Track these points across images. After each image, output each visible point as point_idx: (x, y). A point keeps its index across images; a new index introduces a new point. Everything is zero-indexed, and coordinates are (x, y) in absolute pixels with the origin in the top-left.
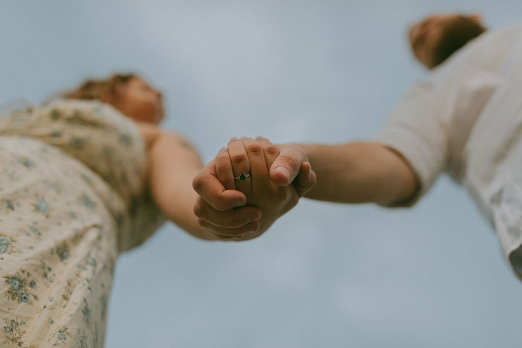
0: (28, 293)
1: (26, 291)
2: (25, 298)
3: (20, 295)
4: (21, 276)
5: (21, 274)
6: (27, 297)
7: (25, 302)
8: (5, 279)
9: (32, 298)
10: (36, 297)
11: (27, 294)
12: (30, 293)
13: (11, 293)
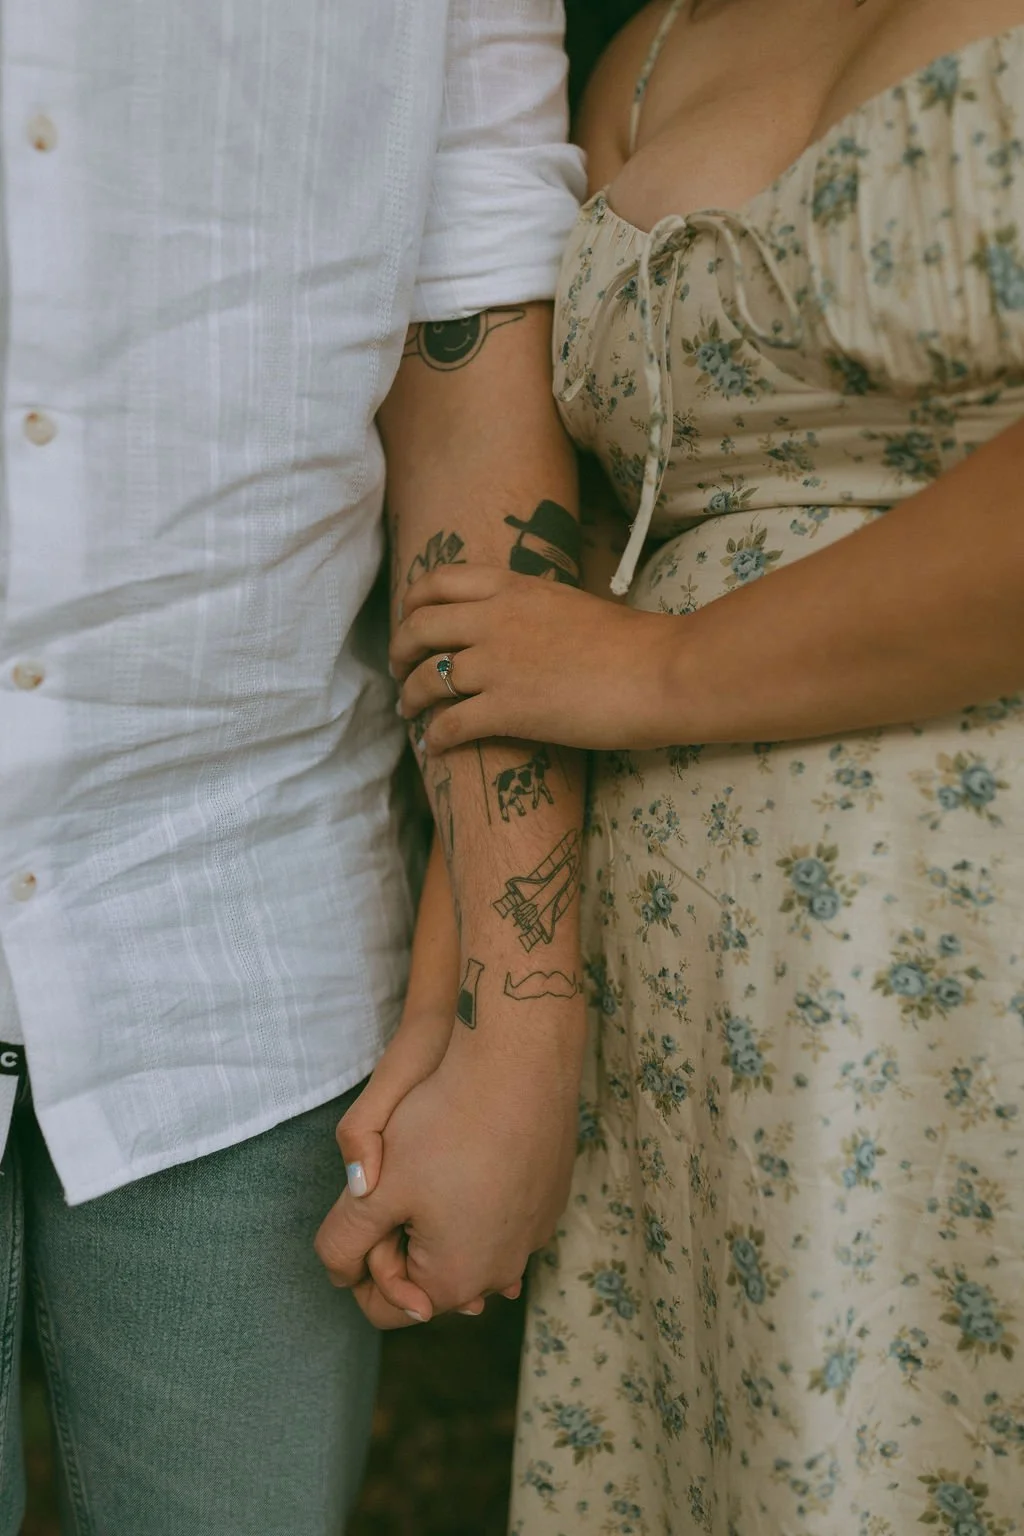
0: (949, 975)
1: (941, 974)
2: (950, 994)
3: (934, 996)
4: (906, 954)
5: (904, 948)
6: (954, 988)
7: (955, 1004)
8: (880, 991)
9: (965, 980)
10: (973, 973)
11: (950, 981)
12: (956, 973)
13: (912, 1007)
